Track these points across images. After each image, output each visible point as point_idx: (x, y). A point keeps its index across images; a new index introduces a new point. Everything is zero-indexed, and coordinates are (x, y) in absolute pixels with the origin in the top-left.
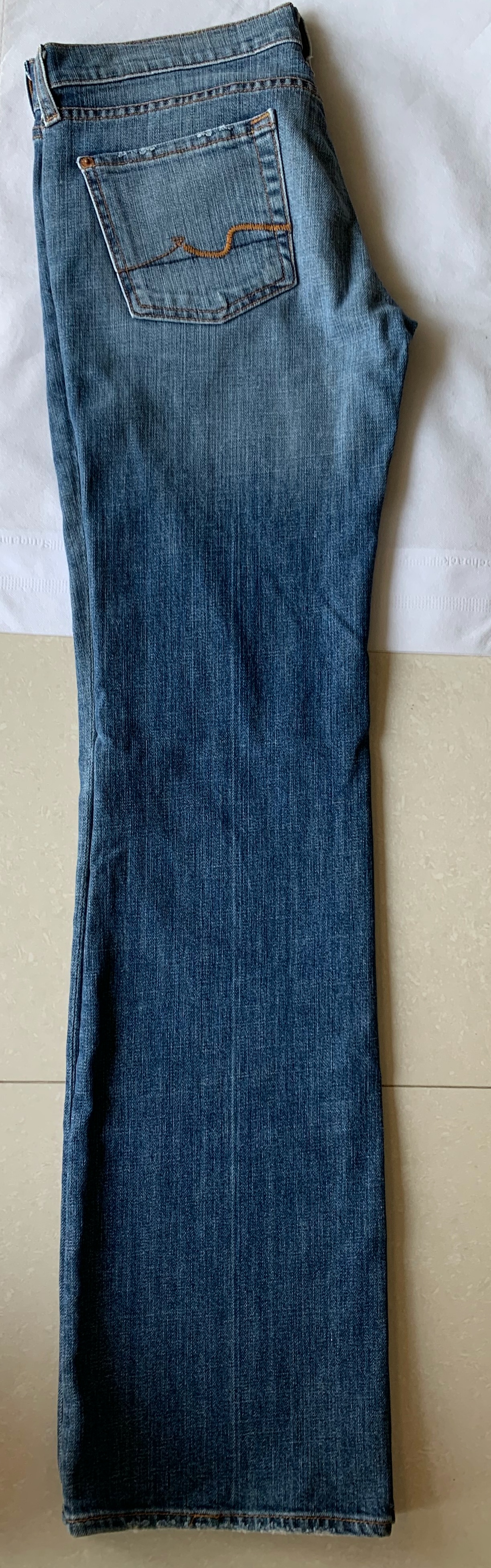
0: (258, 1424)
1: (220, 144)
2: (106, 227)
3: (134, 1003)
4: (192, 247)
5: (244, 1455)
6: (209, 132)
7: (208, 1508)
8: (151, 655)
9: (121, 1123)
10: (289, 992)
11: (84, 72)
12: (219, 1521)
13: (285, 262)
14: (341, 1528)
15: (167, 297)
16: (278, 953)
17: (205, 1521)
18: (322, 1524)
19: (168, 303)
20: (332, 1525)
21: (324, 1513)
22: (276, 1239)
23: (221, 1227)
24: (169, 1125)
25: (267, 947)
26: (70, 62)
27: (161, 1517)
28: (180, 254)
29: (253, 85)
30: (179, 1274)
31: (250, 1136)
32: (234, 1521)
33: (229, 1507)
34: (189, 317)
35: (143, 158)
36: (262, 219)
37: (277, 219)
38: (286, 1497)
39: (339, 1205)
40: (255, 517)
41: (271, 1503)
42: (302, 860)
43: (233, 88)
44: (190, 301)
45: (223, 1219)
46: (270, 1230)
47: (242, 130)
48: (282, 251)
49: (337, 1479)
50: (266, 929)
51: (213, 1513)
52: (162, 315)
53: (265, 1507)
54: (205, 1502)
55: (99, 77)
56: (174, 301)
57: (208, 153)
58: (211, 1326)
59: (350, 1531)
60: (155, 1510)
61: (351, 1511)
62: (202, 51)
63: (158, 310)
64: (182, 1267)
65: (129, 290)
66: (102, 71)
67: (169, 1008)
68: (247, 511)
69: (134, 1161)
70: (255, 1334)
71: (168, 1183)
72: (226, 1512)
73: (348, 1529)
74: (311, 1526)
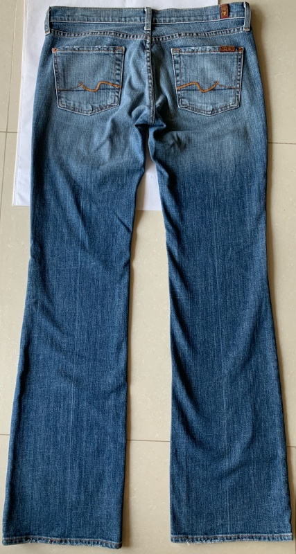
0: (77, 508)
1: (103, 52)
2: (56, 72)
3: (38, 355)
4: (85, 87)
5: (71, 520)
6: (100, 47)
7: (57, 537)
8: (51, 229)
9: (32, 398)
10: (96, 354)
11: (63, 17)
12: (61, 542)
13: (116, 98)
14: (104, 545)
15: (72, 103)
16: (92, 339)
17: (55, 542)
18: (98, 543)
19: (72, 105)
20: (101, 544)
21: (99, 539)
22: (86, 442)
23: (66, 437)
24: (49, 400)
25: (88, 338)
26: (59, 13)
27: (40, 539)
28: (80, 89)
29: (120, 35)
30: (51, 453)
31: (79, 404)
32: (66, 542)
33: (65, 537)
34: (79, 111)
35: (75, 50)
36: (112, 82)
37: (117, 83)
38: (86, 534)
39: (110, 430)
40: (91, 183)
41: (80, 535)
42: (103, 306)
43: (113, 34)
44: (80, 106)
45: (67, 434)
46: (84, 439)
47: (112, 49)
48: (116, 94)
49: (105, 528)
50: (88, 331)
51: (59, 539)
52: (69, 109)
53: (78, 537)
54: (56, 535)
55: (68, 20)
56: (74, 105)
57: (98, 54)
58: (62, 473)
59: (108, 546)
60: (38, 537)
61: (108, 539)
62: (108, 17)
63: (68, 107)
64: (51, 451)
65: (59, 98)
66: (70, 18)
67: (51, 358)
68: (89, 180)
69: (36, 413)
70: (77, 476)
71: (48, 420)
72: (63, 539)
73: (107, 546)
74: (94, 543)
